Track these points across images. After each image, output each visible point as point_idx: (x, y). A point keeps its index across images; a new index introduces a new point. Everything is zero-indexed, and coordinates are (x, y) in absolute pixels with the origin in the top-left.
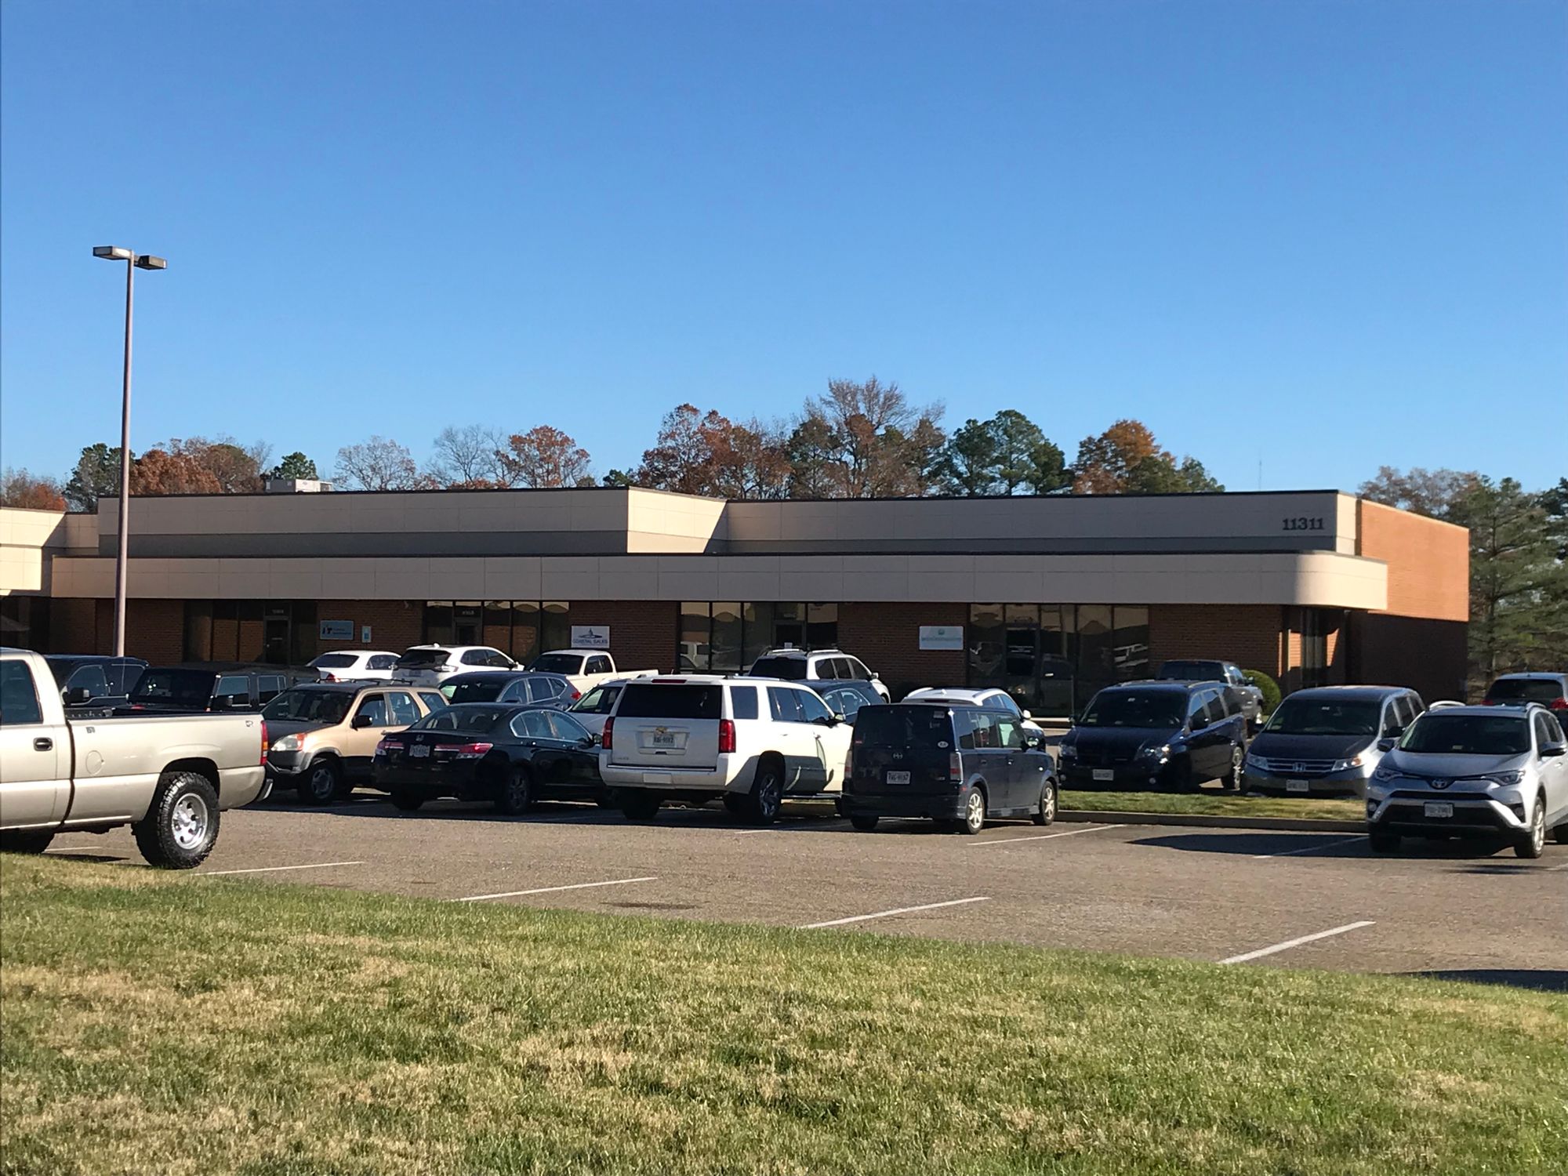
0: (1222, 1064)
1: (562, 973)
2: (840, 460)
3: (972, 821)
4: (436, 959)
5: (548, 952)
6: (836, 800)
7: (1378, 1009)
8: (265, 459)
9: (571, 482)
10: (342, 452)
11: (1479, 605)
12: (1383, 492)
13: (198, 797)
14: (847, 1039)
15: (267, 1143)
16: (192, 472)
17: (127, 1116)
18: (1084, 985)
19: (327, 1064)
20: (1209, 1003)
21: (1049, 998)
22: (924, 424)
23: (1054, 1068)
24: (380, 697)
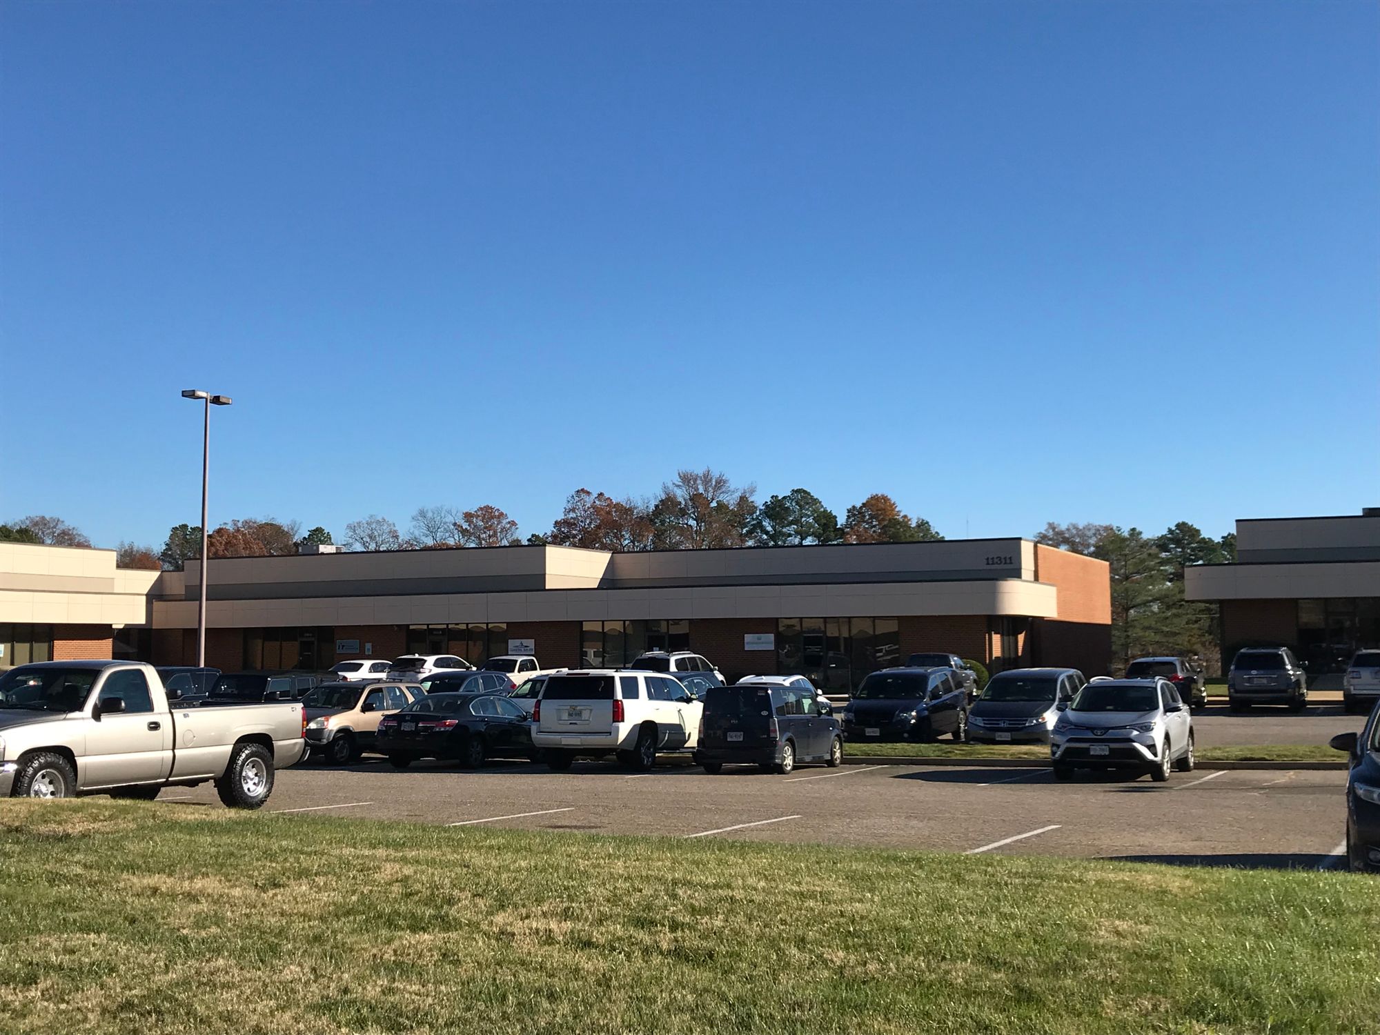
0: (971, 918)
1: (519, 870)
2: (687, 524)
3: (786, 765)
4: (432, 863)
5: (509, 856)
6: (693, 753)
7: (1072, 880)
8: (296, 532)
9: (505, 543)
10: (349, 527)
11: (1118, 614)
12: (1050, 539)
13: (259, 760)
14: (716, 908)
15: (324, 988)
16: (246, 542)
17: (227, 973)
18: (874, 868)
19: (363, 934)
20: (958, 879)
21: (851, 877)
22: (743, 499)
23: (858, 924)
24: (380, 690)
